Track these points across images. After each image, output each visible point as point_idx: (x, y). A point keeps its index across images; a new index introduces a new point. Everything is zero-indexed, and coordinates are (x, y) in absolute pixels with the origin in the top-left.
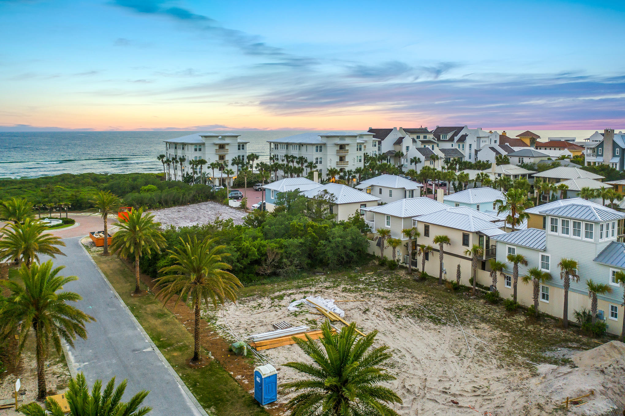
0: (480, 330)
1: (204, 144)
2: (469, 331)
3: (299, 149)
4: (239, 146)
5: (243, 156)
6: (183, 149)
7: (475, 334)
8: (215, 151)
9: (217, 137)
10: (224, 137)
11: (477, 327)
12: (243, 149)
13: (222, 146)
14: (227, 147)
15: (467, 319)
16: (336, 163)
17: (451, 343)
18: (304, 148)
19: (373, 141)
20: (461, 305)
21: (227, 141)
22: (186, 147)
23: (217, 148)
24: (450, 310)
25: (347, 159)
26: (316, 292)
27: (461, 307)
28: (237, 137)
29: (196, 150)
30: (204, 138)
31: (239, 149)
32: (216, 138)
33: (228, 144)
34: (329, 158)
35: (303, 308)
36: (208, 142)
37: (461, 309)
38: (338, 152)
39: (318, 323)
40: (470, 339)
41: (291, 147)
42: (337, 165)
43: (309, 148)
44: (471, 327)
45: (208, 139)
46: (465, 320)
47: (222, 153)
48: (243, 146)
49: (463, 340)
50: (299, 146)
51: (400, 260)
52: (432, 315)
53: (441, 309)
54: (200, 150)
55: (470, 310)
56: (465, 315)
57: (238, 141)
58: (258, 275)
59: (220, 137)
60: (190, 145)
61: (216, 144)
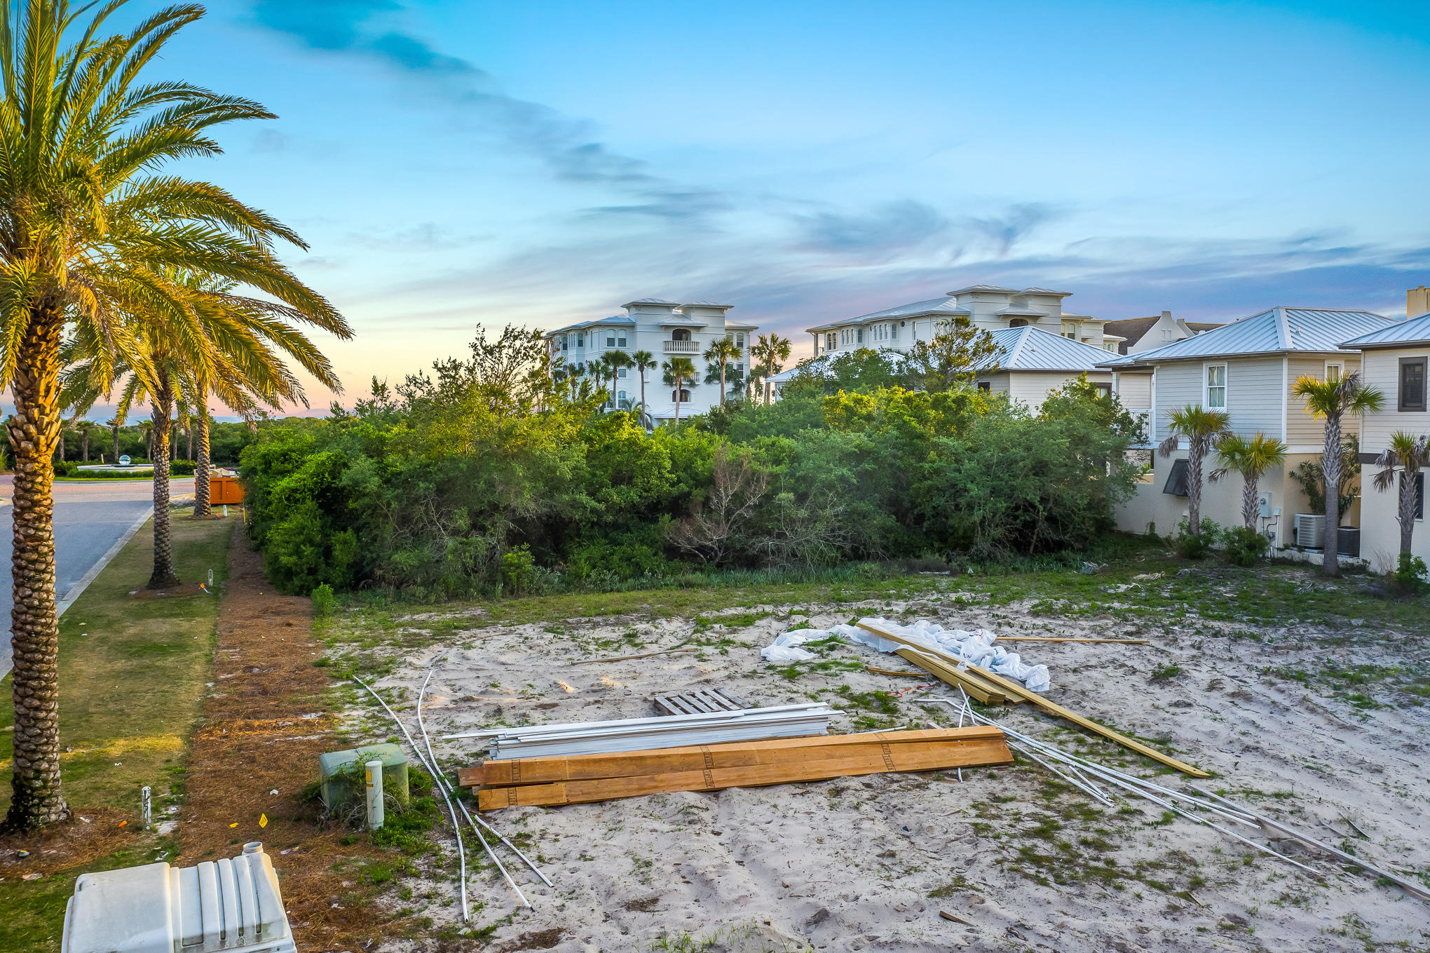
1: (631, 326)
3: (894, 335)
5: (741, 366)
6: (581, 344)
8: (662, 346)
9: (669, 307)
10: (689, 309)
12: (742, 345)
13: (680, 334)
14: (693, 337)
18: (908, 330)
21: (696, 319)
22: (587, 340)
23: (669, 337)
26: (909, 612)
28: (721, 309)
29: (610, 342)
30: (633, 311)
32: (665, 312)
33: (697, 328)
35: (836, 655)
36: (645, 320)
39: (903, 707)
41: (871, 332)
43: (922, 327)
45: (644, 311)
47: (680, 351)
48: (740, 337)
50: (895, 326)
54: (622, 342)
57: (727, 324)
58: (672, 552)
59: (675, 311)
60: (595, 330)
61: (667, 327)
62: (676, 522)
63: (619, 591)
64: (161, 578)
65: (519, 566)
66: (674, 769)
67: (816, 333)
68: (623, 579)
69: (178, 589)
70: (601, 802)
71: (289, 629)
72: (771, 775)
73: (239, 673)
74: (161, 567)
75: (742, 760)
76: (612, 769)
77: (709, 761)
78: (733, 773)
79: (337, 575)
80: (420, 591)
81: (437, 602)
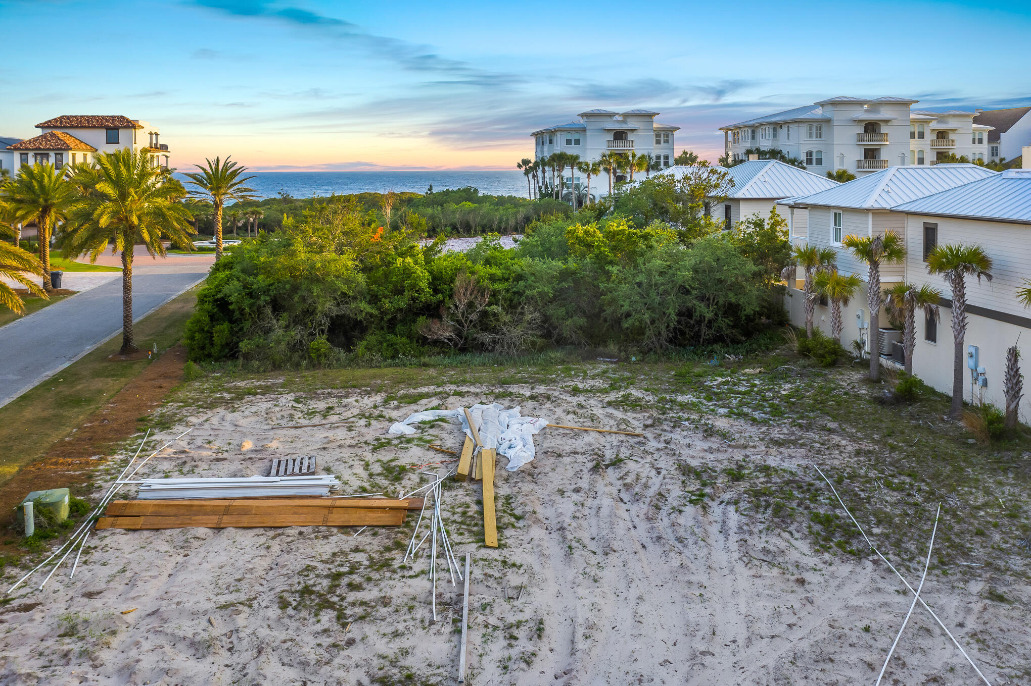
0: (1003, 609)
1: (583, 130)
2: (951, 602)
3: (775, 136)
4: (658, 136)
5: (666, 157)
6: (551, 142)
7: (971, 624)
8: (606, 144)
9: (611, 115)
10: (627, 115)
11: (1001, 590)
12: (666, 141)
13: (620, 135)
14: (630, 137)
15: (980, 552)
16: (856, 164)
17: (805, 645)
18: (783, 133)
19: (975, 130)
20: (987, 492)
21: (632, 124)
22: (555, 139)
23: (610, 137)
24: (930, 507)
25: (884, 155)
27: (981, 501)
28: (650, 116)
29: (569, 142)
30: (586, 119)
31: (658, 142)
32: (608, 119)
33: (633, 130)
34: (837, 151)
36: (592, 126)
37: (978, 508)
38: (860, 139)
40: (925, 642)
41: (760, 133)
42: (859, 167)
43: (794, 128)
44: (976, 587)
45: (592, 119)
46: (966, 554)
47: (620, 147)
48: (667, 136)
49: (882, 643)
50: (775, 129)
51: (864, 344)
52: (843, 512)
53: (893, 497)
54: (577, 142)
55: (1012, 516)
56: (980, 533)
57: (655, 126)
58: (423, 341)
59: (617, 118)
60: (558, 133)
61: (609, 130)
62: (429, 321)
63: (380, 367)
64: (127, 347)
65: (318, 350)
66: (206, 514)
67: (726, 130)
68: (385, 359)
69: (134, 355)
70: (157, 530)
71: (158, 390)
72: (255, 521)
73: (97, 423)
74: (127, 340)
75: (245, 512)
76: (173, 511)
77: (227, 511)
78: (233, 519)
79: (215, 351)
80: (256, 363)
81: (264, 371)
